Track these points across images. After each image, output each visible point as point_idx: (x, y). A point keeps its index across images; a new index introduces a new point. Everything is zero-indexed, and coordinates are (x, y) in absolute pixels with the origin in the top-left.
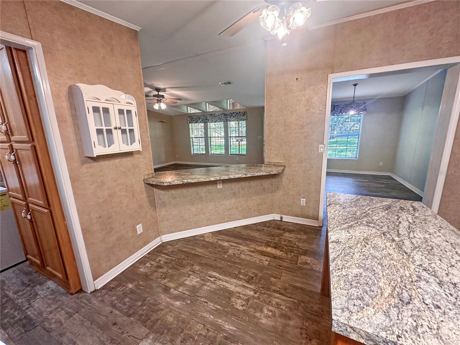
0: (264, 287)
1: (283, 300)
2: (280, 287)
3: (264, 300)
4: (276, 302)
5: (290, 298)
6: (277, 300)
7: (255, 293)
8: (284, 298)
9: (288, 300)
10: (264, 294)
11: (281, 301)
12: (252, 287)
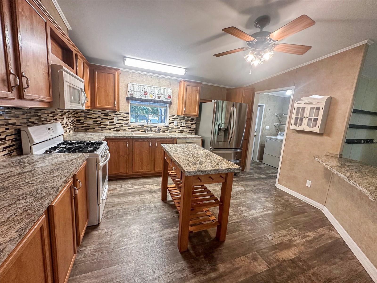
0: (246, 221)
1: (232, 220)
2: (241, 225)
3: (238, 215)
4: (233, 217)
5: (231, 223)
6: (234, 218)
7: (244, 215)
8: (233, 221)
9: (231, 221)
10: (242, 218)
11: (232, 219)
12: (249, 217)
